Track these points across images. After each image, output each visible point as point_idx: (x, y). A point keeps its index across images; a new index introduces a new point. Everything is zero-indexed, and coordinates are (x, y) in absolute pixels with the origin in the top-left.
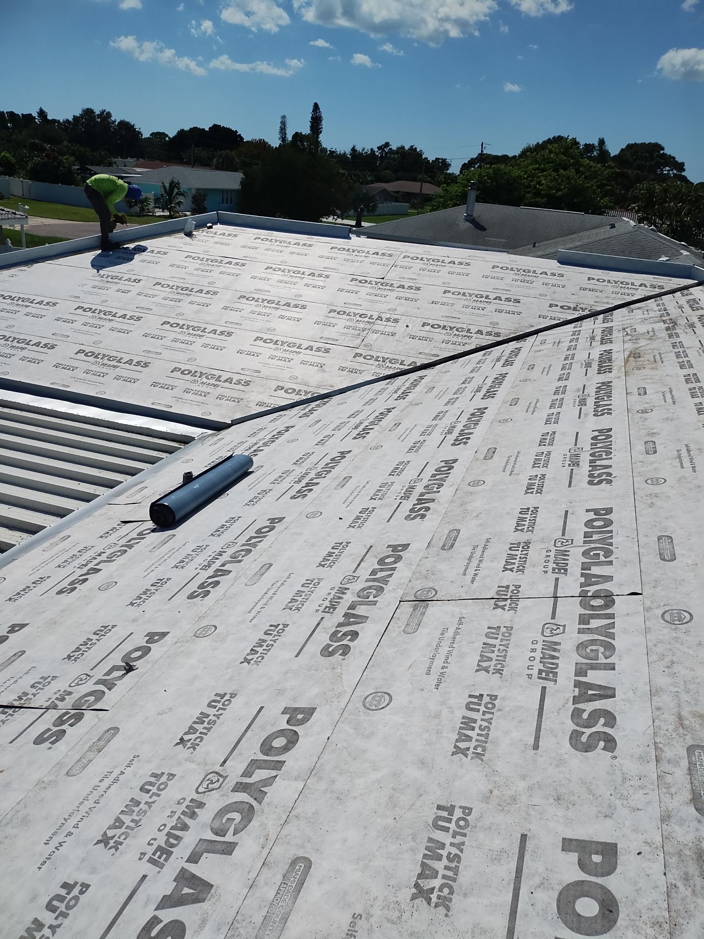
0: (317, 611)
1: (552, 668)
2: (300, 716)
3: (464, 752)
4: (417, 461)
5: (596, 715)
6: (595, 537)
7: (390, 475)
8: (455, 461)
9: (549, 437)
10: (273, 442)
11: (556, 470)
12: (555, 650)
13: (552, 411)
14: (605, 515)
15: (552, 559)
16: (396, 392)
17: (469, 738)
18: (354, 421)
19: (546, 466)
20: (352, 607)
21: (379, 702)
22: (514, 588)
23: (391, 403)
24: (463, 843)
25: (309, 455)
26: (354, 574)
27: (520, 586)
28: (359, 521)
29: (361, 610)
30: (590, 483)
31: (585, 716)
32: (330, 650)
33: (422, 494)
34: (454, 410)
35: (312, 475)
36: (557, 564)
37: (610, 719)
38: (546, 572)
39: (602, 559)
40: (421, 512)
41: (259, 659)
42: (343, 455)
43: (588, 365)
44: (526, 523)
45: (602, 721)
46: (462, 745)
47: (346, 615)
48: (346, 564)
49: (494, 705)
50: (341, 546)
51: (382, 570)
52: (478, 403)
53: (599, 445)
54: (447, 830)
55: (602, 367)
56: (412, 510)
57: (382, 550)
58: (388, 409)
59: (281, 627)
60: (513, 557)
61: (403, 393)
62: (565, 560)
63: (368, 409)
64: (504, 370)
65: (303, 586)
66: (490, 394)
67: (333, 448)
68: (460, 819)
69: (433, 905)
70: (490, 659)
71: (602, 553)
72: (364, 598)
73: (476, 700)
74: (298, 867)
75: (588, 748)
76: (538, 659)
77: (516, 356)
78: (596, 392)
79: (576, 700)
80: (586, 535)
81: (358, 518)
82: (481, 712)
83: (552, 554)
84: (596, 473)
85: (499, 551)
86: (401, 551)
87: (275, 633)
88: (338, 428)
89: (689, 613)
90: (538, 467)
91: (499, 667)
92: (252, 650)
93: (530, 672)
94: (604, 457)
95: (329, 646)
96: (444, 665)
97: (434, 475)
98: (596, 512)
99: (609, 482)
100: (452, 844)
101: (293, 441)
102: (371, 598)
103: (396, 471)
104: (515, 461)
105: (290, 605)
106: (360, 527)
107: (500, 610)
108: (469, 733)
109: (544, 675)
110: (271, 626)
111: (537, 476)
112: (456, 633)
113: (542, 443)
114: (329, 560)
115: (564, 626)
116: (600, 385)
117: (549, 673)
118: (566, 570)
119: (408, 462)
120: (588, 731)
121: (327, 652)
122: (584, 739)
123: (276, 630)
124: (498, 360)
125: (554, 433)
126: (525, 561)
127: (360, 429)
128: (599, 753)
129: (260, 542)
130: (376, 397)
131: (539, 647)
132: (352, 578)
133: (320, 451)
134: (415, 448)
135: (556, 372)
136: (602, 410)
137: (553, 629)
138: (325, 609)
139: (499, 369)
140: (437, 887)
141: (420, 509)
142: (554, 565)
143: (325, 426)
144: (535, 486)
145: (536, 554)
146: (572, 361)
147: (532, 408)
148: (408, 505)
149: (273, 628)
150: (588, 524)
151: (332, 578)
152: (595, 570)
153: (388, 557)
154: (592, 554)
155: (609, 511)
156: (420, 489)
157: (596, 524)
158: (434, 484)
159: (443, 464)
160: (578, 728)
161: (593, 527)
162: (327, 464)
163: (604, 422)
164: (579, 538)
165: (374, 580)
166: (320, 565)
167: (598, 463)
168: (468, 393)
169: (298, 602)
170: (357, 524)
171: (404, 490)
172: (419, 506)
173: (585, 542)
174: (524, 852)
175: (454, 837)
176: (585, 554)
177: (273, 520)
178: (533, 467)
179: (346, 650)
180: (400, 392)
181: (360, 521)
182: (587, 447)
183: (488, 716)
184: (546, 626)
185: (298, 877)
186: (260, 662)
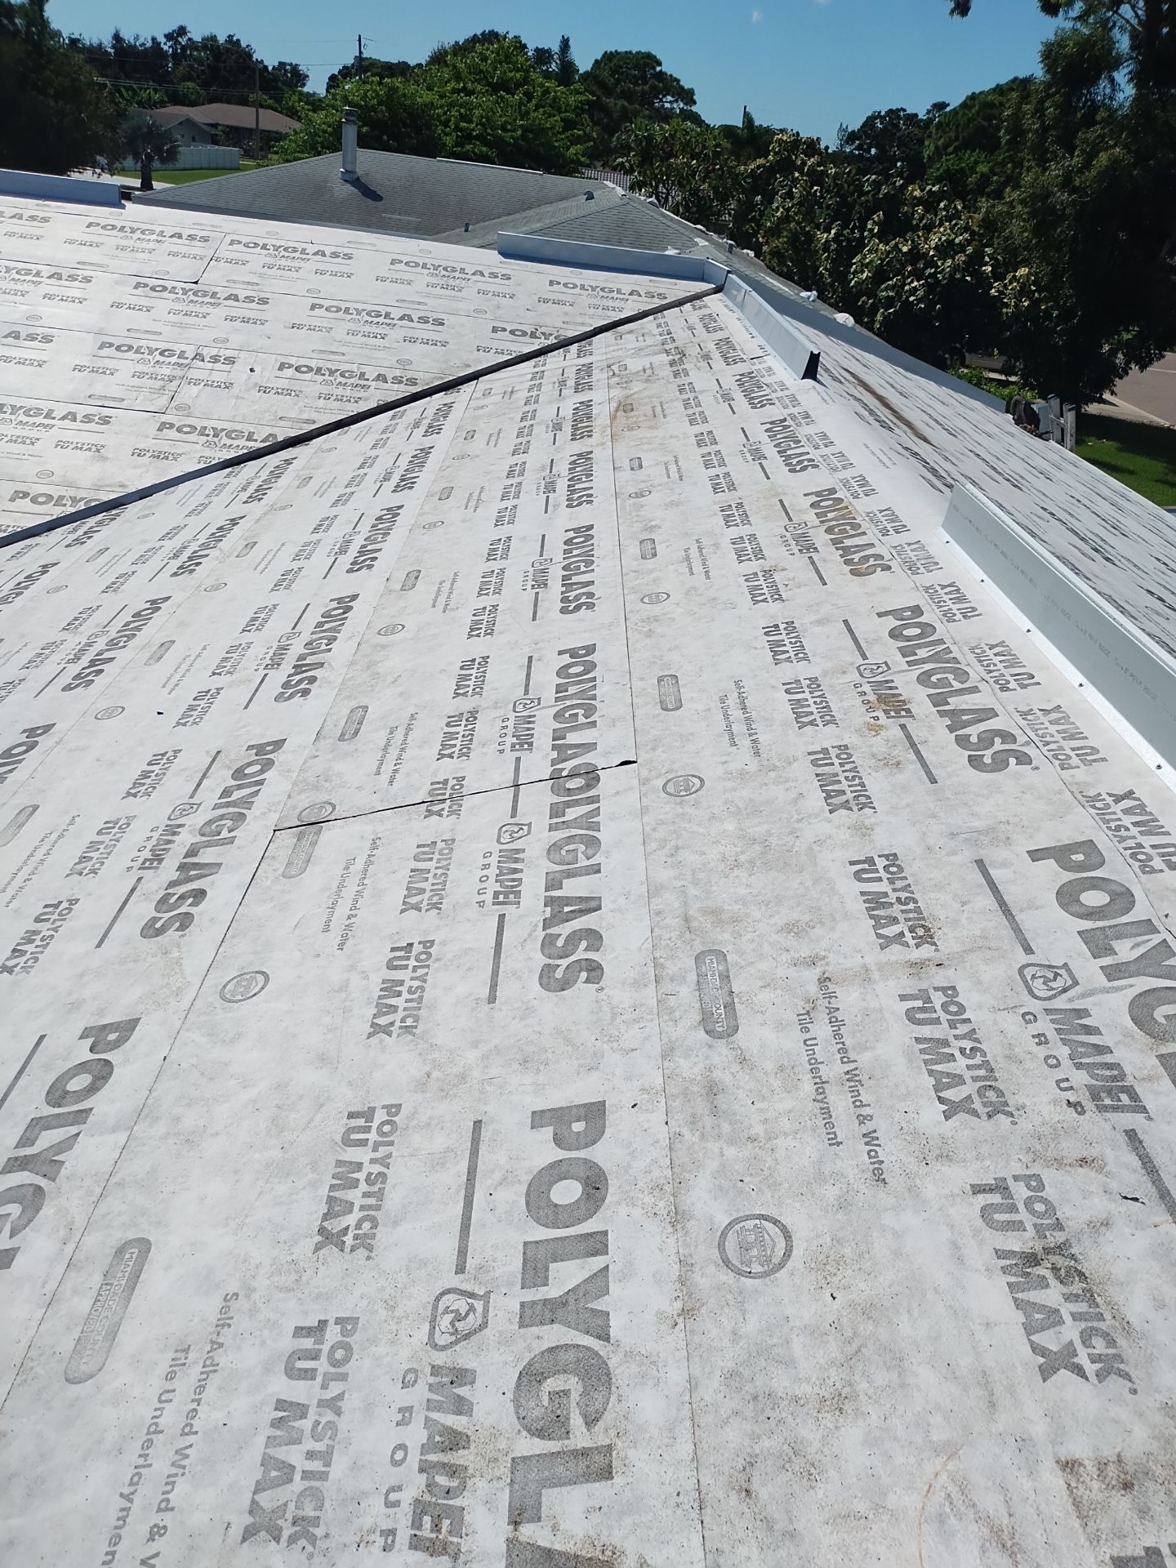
0: (129, 869)
1: (512, 887)
2: (112, 1037)
3: (386, 1030)
4: (289, 604)
5: (574, 939)
6: (572, 690)
7: (244, 631)
8: (354, 597)
9: (501, 546)
10: (18, 594)
11: (514, 596)
12: (516, 861)
13: (505, 504)
14: (585, 655)
15: (510, 730)
16: (244, 489)
17: (394, 1009)
18: (171, 545)
19: (497, 591)
20: (192, 852)
21: (247, 988)
22: (455, 782)
23: (237, 509)
24: (390, 1156)
25: (90, 611)
26: (192, 801)
27: (464, 778)
28: (192, 714)
29: (207, 856)
30: (564, 611)
31: (560, 943)
32: (158, 925)
33: (302, 657)
34: (348, 513)
35: (101, 644)
36: (518, 737)
37: (594, 938)
38: (501, 751)
39: (582, 720)
40: (302, 686)
41: (29, 963)
42: (155, 605)
43: (557, 427)
44: (471, 683)
45: (584, 944)
46: (382, 1021)
47: (182, 867)
48: (175, 787)
49: (429, 955)
50: (163, 759)
51: (240, 787)
52: (388, 498)
53: (575, 552)
54: (364, 1142)
55: (578, 429)
56: (286, 685)
57: (238, 754)
58: (232, 520)
59: (65, 905)
60: (450, 736)
61: (257, 491)
62: (528, 729)
63: (196, 523)
64: (427, 442)
65: (99, 833)
66: (406, 483)
67: (136, 595)
68: (383, 1123)
69: (347, 1249)
70: (422, 891)
71: (581, 712)
72: (212, 834)
73: (402, 954)
74: (127, 1256)
75: (565, 985)
76: (493, 878)
77: (445, 417)
78: (570, 469)
79: (547, 924)
80: (560, 689)
81: (192, 708)
82: (411, 968)
83: (511, 724)
84: (572, 595)
85: (431, 729)
86: (272, 752)
87: (56, 916)
88: (142, 559)
89: (699, 778)
90: (487, 594)
91: (435, 899)
92: (14, 950)
93: (482, 897)
94: (583, 569)
95: (155, 920)
96: (352, 912)
97: (320, 625)
98: (573, 653)
99: (591, 606)
100: (372, 1161)
101: (57, 589)
102: (225, 834)
103: (255, 623)
104: (451, 588)
105: (79, 867)
106: (196, 723)
107: (435, 818)
108: (393, 1001)
109: (501, 898)
110: (46, 906)
111: (485, 608)
112: (369, 863)
113: (491, 556)
114: (144, 784)
115: (530, 825)
116: (575, 458)
117: (509, 893)
118: (531, 744)
119: (275, 606)
120: (564, 962)
121: (151, 930)
122: (559, 974)
123: (57, 911)
124: (417, 425)
125: (509, 538)
126: (471, 740)
127: (184, 557)
128: (582, 990)
129: (11, 771)
130: (209, 499)
131: (494, 860)
132: (188, 807)
133: (112, 602)
134: (286, 580)
135: (510, 440)
136: (578, 497)
137: (513, 832)
138: (144, 863)
139: (419, 440)
140: (353, 1224)
141: (300, 682)
142: (514, 740)
143: (117, 558)
144: (482, 625)
145: (486, 728)
146: (532, 422)
147: (475, 501)
148: (279, 677)
149: (50, 909)
150: (562, 672)
151: (152, 813)
152: (572, 738)
153: (250, 764)
154: (567, 715)
155: (590, 649)
156: (297, 648)
157: (572, 671)
158: (321, 638)
159: (335, 604)
160: (550, 961)
161: (569, 676)
162: (127, 624)
163: (583, 516)
164: (549, 694)
165: (228, 805)
166: (129, 794)
167: (575, 579)
168: (370, 484)
169: (94, 861)
170: (191, 719)
171: (271, 654)
172: (298, 677)
173: (557, 699)
174: (478, 1144)
175: (375, 1150)
176: (557, 716)
177: (31, 732)
178: (480, 595)
179: (185, 921)
180: (251, 489)
181: (196, 713)
182: (559, 557)
183: (420, 972)
184: (504, 829)
185: (129, 1269)
186: (32, 967)
